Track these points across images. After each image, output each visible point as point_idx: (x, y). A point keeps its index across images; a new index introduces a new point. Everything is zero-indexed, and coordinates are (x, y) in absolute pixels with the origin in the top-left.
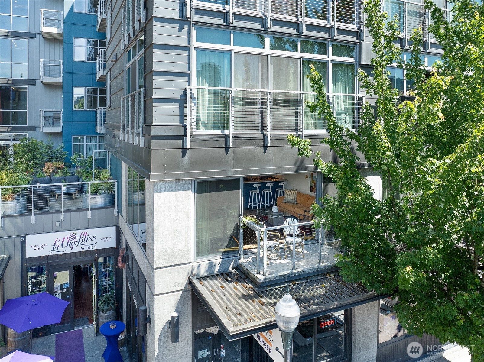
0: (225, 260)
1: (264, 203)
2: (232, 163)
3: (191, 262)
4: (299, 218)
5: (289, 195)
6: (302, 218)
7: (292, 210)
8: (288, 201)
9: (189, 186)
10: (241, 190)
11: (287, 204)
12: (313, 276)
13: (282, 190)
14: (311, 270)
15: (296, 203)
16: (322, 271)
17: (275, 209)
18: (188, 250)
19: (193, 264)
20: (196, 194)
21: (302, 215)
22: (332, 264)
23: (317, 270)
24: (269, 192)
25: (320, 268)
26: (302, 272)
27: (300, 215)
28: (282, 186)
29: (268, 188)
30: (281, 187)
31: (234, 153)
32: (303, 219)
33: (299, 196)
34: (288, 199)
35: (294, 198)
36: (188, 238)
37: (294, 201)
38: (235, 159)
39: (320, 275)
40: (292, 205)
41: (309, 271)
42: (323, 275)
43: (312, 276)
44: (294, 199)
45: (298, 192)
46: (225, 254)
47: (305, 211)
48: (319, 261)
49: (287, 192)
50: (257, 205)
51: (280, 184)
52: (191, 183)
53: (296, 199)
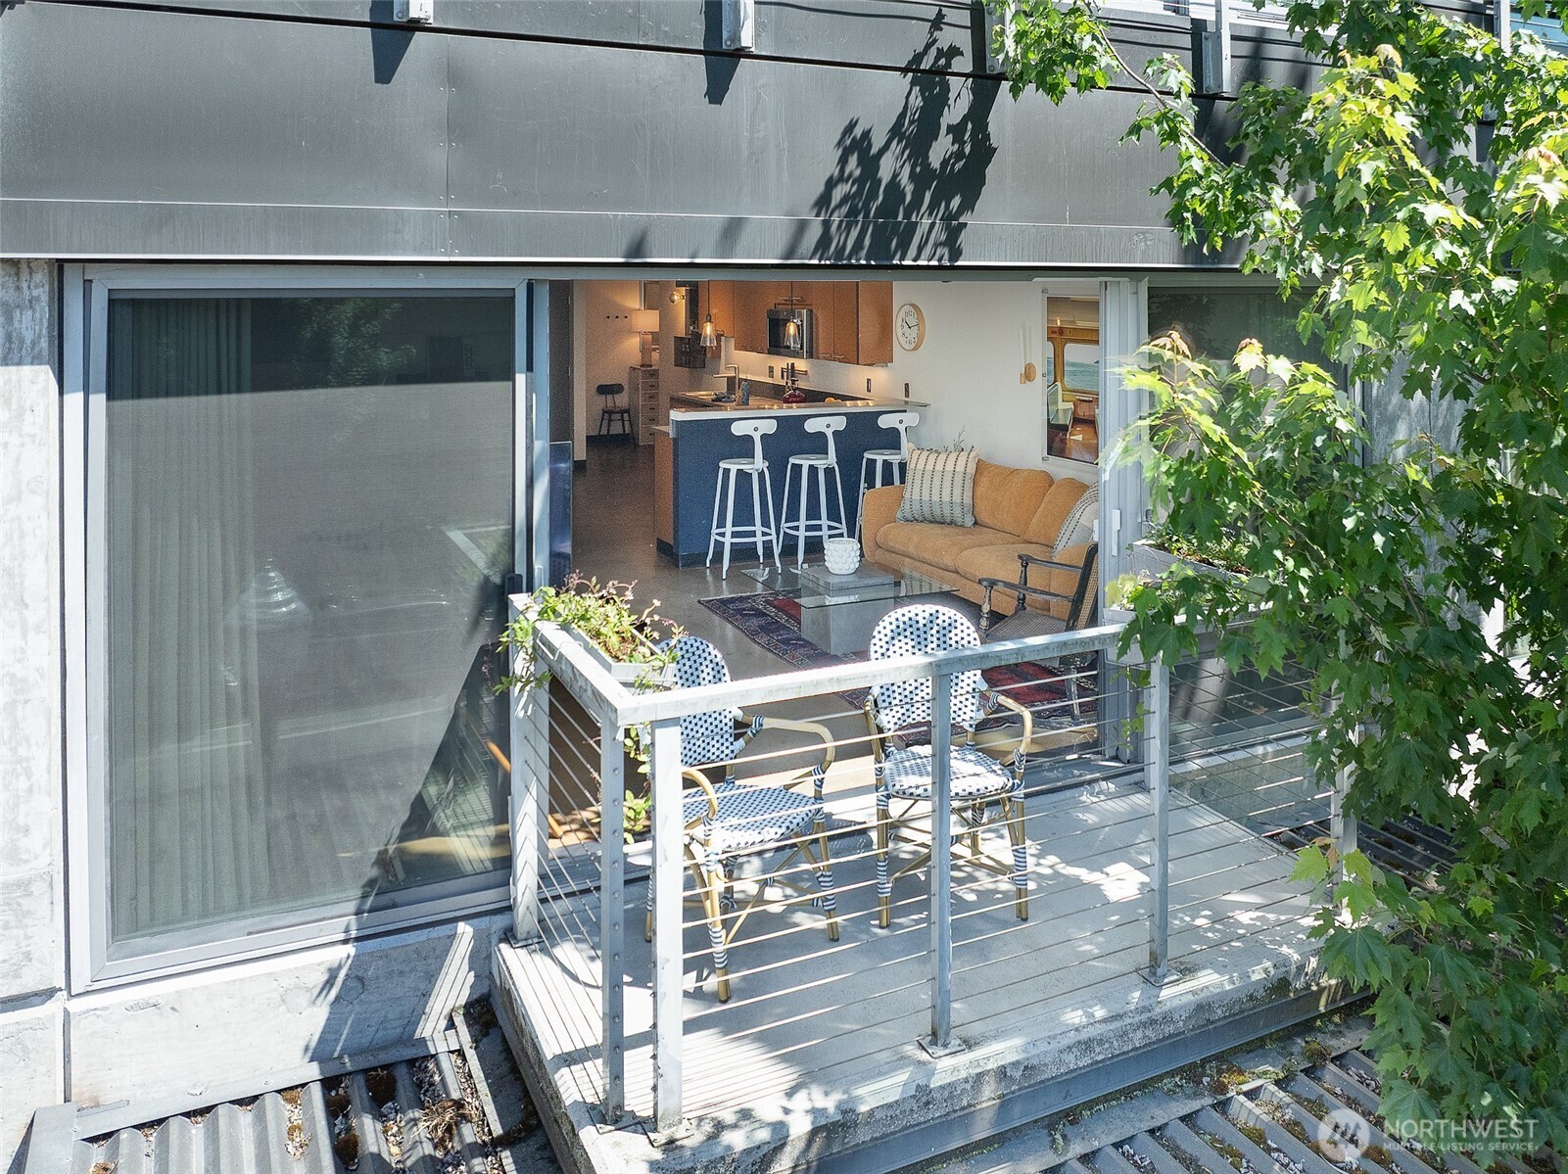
0: (384, 955)
1: (797, 528)
2: (438, 157)
3: (50, 993)
4: (986, 608)
5: (928, 476)
6: (1006, 603)
7: (948, 561)
8: (926, 510)
9: (33, 324)
10: (521, 379)
11: (918, 527)
12: (1106, 1098)
13: (895, 459)
14: (1087, 1045)
15: (969, 522)
16: (1174, 1043)
17: (841, 555)
18: (24, 886)
19: (75, 1006)
20: (99, 400)
21: (1007, 584)
22: (1257, 975)
23: (1138, 1039)
24: (820, 463)
25: (1166, 1017)
26: (1017, 1074)
27: (992, 583)
28: (895, 432)
29: (817, 445)
30: (891, 440)
31: (454, 76)
32: (1009, 612)
33: (984, 481)
34: (926, 498)
35: (957, 492)
36: (23, 783)
37: (957, 511)
38: (460, 127)
39: (1167, 1084)
40: (948, 530)
41: (1072, 1061)
42: (1192, 1074)
43: (1096, 1101)
44: (957, 499)
45: (980, 466)
46: (385, 899)
47: (1026, 561)
48: (1155, 961)
49: (918, 463)
50: (759, 539)
51: (884, 422)
52: (43, 309)
53: (968, 500)
